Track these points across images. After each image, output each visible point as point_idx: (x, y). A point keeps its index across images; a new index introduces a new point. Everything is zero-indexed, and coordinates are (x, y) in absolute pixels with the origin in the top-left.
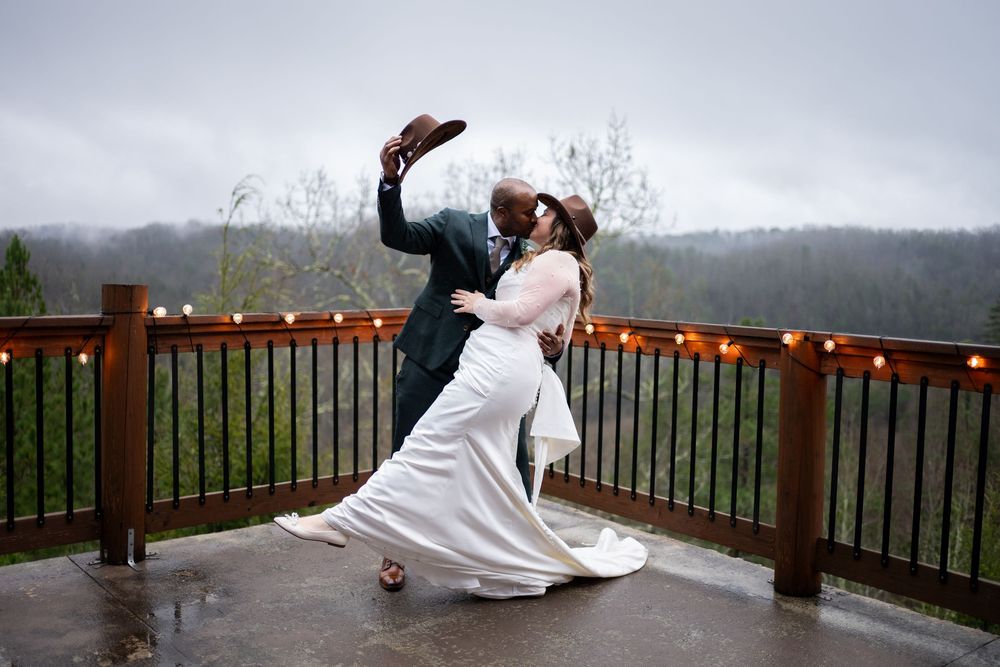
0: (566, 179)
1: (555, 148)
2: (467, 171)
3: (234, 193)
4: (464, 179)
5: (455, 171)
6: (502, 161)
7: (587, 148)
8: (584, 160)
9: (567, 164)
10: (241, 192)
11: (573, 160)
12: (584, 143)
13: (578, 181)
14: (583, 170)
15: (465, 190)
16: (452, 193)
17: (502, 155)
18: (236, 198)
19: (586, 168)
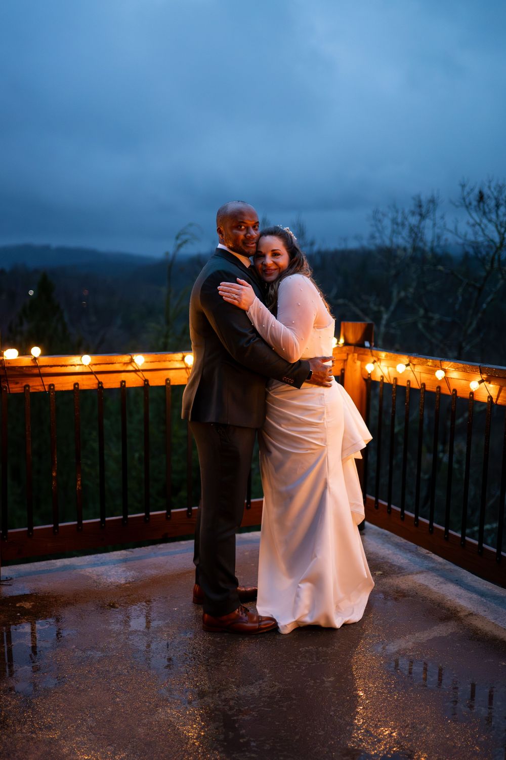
0: (475, 221)
1: (465, 193)
2: (390, 215)
3: (177, 238)
4: (387, 222)
5: (380, 216)
6: (420, 206)
7: (496, 194)
8: (492, 203)
9: (475, 207)
10: (184, 237)
11: (481, 204)
12: (492, 189)
13: (485, 221)
14: (490, 212)
15: (388, 232)
16: (377, 235)
17: (420, 201)
18: (179, 242)
19: (494, 211)
